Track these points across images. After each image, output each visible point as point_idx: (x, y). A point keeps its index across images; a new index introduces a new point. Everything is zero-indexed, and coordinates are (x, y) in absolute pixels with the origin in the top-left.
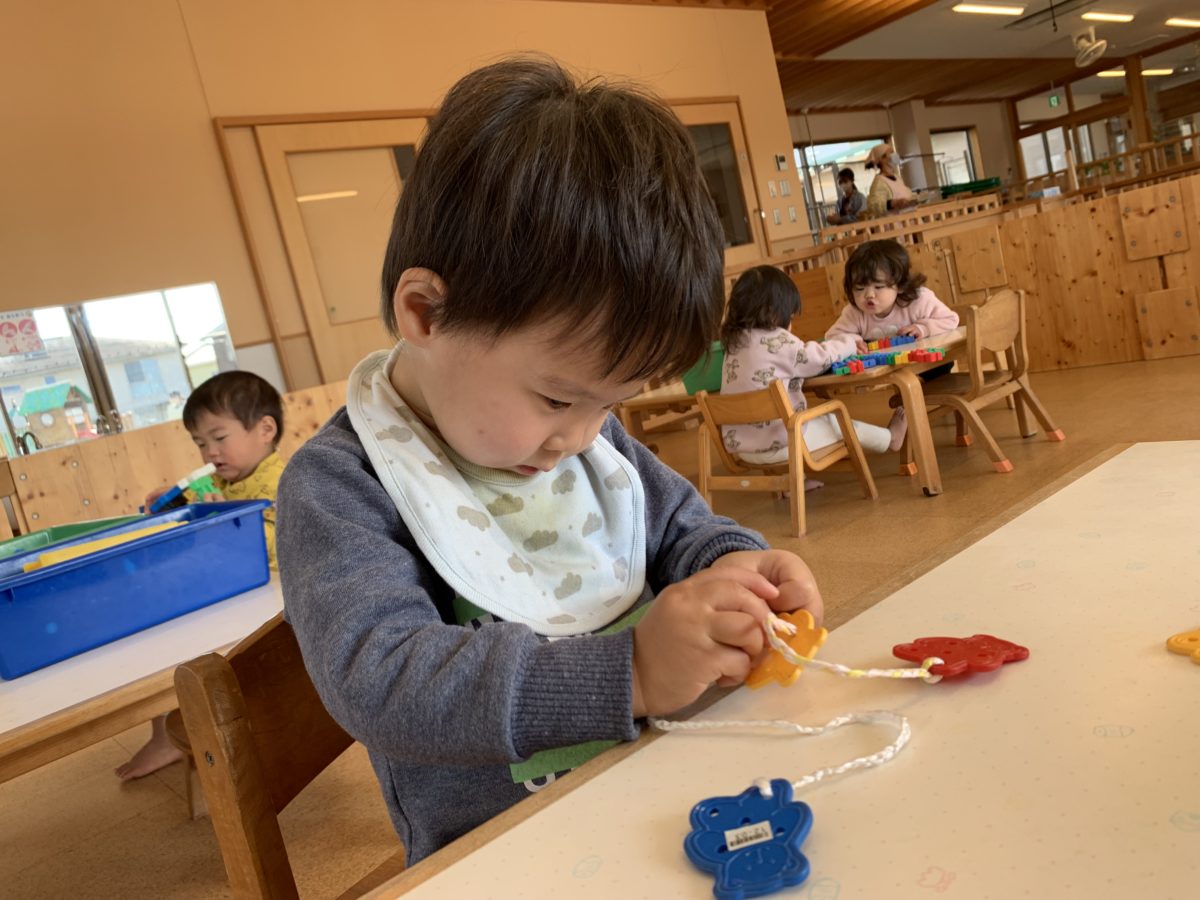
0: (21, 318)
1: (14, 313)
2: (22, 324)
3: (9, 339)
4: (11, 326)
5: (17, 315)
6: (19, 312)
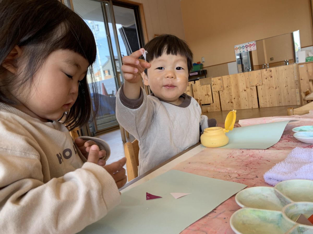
2: (253, 44)
4: (251, 45)
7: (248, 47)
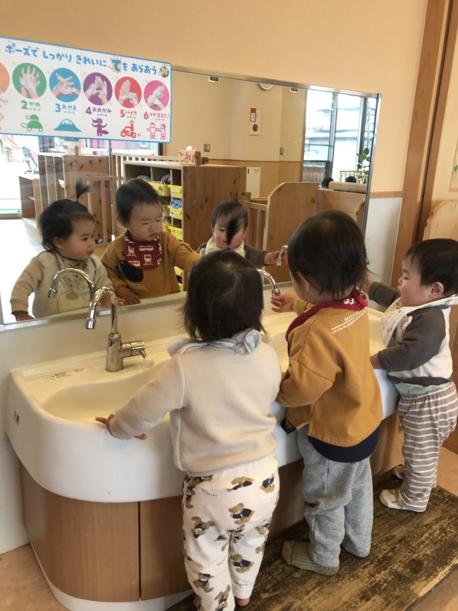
0: (151, 77)
1: (145, 63)
3: (126, 109)
5: (147, 70)
6: (151, 64)
7: (109, 97)
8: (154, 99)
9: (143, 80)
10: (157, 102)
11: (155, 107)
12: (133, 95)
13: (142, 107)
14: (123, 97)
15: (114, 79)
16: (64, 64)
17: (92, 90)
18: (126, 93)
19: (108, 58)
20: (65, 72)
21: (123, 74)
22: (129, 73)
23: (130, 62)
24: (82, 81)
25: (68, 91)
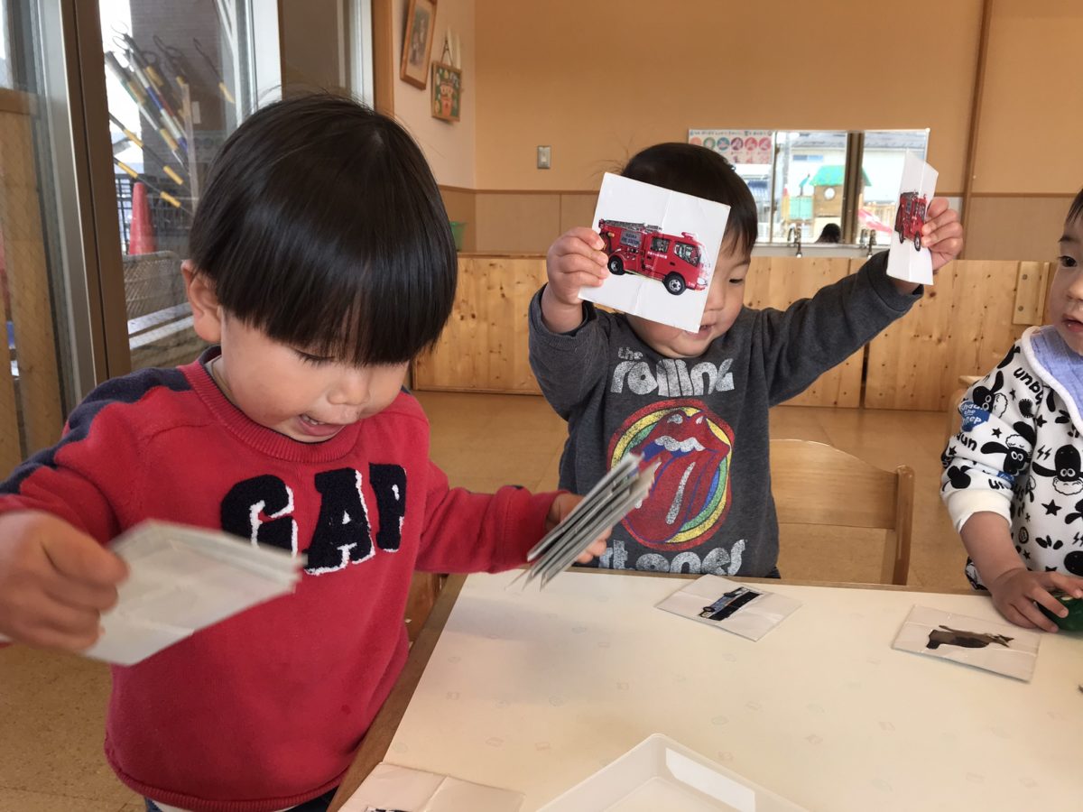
0: (762, 137)
2: (762, 141)
3: (749, 151)
5: (761, 134)
6: (762, 131)
7: (742, 146)
8: (764, 145)
9: (758, 138)
10: (765, 147)
11: (764, 149)
12: (753, 145)
13: (758, 149)
14: (748, 146)
15: (744, 138)
16: (724, 136)
17: (734, 145)
18: (750, 144)
19: (742, 131)
20: (723, 139)
21: (749, 136)
22: (752, 136)
23: (753, 131)
24: (730, 141)
25: (724, 146)
